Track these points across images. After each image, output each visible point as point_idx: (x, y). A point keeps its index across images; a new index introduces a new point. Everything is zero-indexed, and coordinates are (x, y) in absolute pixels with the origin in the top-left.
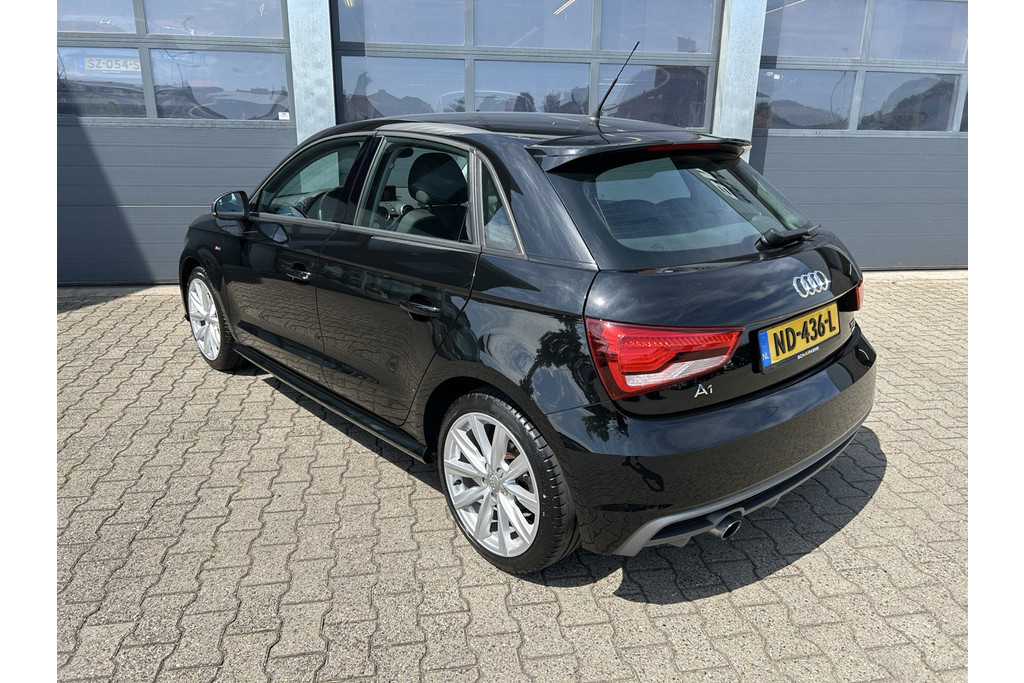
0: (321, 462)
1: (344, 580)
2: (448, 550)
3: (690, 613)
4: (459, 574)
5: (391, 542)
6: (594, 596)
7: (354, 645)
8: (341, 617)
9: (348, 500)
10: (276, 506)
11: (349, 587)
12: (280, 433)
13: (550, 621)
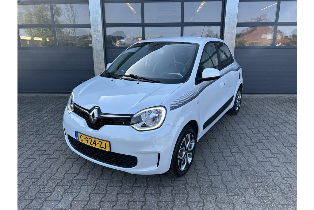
0: (55, 145)
1: (29, 179)
2: (63, 174)
4: (60, 181)
5: (51, 170)
6: (91, 192)
10: (31, 157)
11: (28, 182)
12: (52, 136)
13: (71, 199)
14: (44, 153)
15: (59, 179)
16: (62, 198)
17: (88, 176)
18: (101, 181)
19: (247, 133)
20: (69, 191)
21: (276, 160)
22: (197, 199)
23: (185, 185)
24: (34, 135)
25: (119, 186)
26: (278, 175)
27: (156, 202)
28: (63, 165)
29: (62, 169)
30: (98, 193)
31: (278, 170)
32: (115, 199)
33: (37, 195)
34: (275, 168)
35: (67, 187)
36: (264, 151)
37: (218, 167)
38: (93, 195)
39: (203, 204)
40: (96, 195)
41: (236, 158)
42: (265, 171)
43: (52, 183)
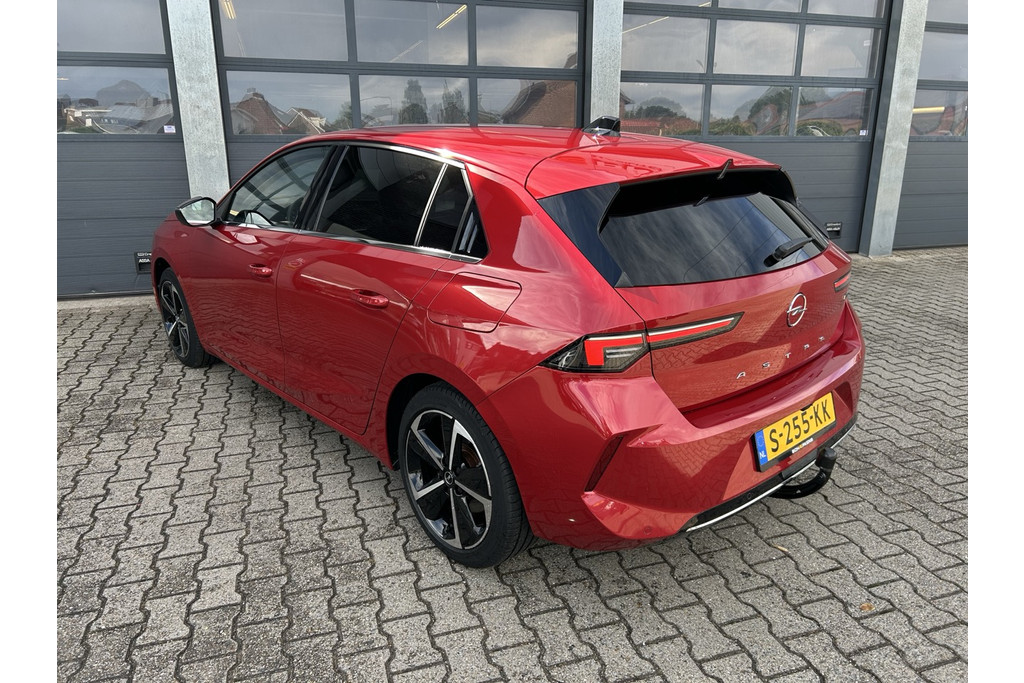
2: (350, 513)
5: (298, 511)
9: (256, 482)
10: (186, 493)
11: (260, 550)
14: (220, 476)
15: (353, 527)
16: (416, 565)
24: (117, 436)
28: (321, 493)
29: (331, 503)
33: (331, 574)
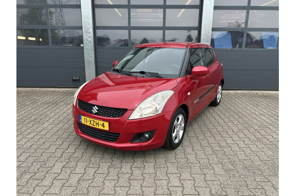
0: (52, 131)
2: (61, 153)
3: (106, 173)
5: (50, 150)
6: (86, 167)
7: (20, 172)
8: (23, 165)
9: (49, 140)
10: (31, 140)
11: (31, 159)
12: (48, 123)
13: (69, 172)
16: (61, 172)
17: (83, 154)
18: (94, 158)
19: (219, 121)
20: (67, 166)
21: (242, 142)
22: (175, 171)
23: (165, 161)
24: (33, 123)
25: (109, 162)
26: (242, 153)
27: (141, 174)
29: (60, 149)
30: (92, 168)
31: (243, 150)
32: (107, 172)
33: (39, 169)
34: (241, 148)
35: (65, 163)
36: (232, 136)
37: (194, 147)
38: (88, 169)
39: (179, 175)
40: (90, 169)
41: (208, 141)
42: (232, 150)
43: (52, 160)
